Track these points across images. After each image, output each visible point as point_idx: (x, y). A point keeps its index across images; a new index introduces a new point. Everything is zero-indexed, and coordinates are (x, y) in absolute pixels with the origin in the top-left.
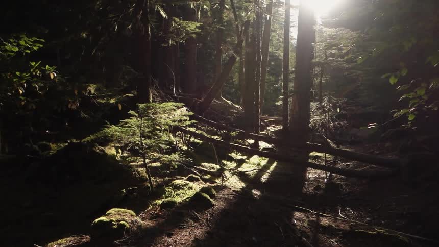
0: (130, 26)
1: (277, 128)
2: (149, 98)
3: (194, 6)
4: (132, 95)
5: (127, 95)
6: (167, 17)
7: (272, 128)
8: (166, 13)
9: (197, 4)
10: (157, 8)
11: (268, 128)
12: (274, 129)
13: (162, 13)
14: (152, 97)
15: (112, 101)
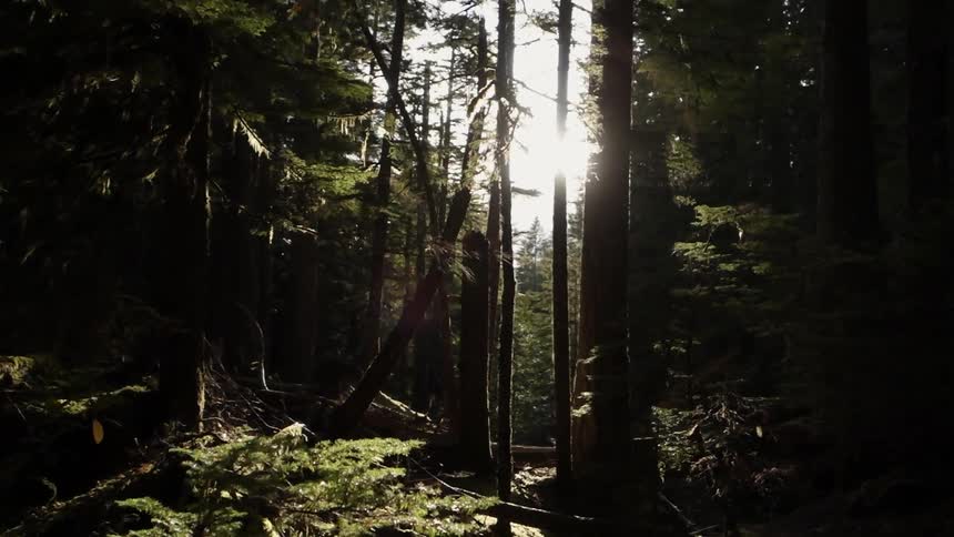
0: (153, 174)
1: (540, 475)
2: (197, 399)
3: (350, 129)
4: (142, 389)
5: (129, 387)
6: (267, 152)
7: (527, 474)
8: (265, 144)
9: (357, 121)
10: (239, 127)
11: (518, 476)
12: (532, 478)
13: (254, 141)
14: (206, 394)
15: (77, 407)
